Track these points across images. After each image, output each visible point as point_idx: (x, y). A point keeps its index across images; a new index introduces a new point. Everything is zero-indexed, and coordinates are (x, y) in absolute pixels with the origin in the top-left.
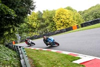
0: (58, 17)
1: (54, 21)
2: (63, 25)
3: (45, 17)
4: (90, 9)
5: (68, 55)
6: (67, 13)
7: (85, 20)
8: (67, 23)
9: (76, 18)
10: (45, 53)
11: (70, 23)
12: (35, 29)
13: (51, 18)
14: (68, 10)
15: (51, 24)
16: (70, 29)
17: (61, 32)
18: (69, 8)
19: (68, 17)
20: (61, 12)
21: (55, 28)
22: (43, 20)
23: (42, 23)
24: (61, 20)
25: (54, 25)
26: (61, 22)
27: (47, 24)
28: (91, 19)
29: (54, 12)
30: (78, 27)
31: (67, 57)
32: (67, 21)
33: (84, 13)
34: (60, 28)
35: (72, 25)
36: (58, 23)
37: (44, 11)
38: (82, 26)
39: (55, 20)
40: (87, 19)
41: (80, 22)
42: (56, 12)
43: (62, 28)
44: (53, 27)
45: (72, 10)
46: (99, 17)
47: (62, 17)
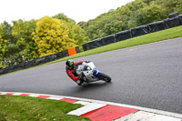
0: (41, 34)
1: (34, 41)
2: (51, 48)
3: (16, 33)
4: (99, 17)
5: (60, 102)
6: (59, 26)
7: (91, 37)
8: (59, 44)
9: (74, 35)
11: (64, 43)
13: (28, 34)
14: (59, 21)
15: (28, 46)
16: (64, 54)
17: (48, 59)
18: (61, 17)
19: (59, 32)
21: (37, 52)
22: (13, 40)
23: (12, 45)
24: (48, 38)
25: (34, 48)
26: (48, 41)
27: (22, 47)
28: (102, 35)
29: (33, 24)
30: (78, 51)
32: (59, 40)
33: (88, 24)
34: (45, 52)
35: (68, 48)
36: (41, 44)
37: (14, 23)
38: (86, 47)
39: (36, 38)
40: (95, 36)
41: (81, 41)
42: (38, 24)
43: (49, 53)
44: (33, 52)
45: (67, 20)
46: (114, 32)
47: (49, 31)
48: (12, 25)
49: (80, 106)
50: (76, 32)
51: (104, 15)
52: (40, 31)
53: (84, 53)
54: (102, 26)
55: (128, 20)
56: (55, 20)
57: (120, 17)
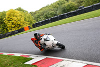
0: (9, 19)
2: (15, 27)
4: (41, 9)
6: (18, 15)
7: (37, 20)
8: (19, 25)
9: (27, 19)
11: (22, 24)
13: (2, 19)
14: (19, 12)
15: (2, 26)
16: (22, 30)
17: (13, 33)
18: (20, 9)
19: (19, 18)
20: (12, 14)
21: (7, 30)
24: (13, 21)
25: (5, 27)
26: (13, 23)
28: (43, 19)
29: (4, 14)
30: (30, 28)
31: (19, 58)
32: (19, 22)
33: (35, 13)
34: (11, 29)
35: (24, 26)
36: (9, 25)
38: (34, 26)
39: (6, 22)
40: (39, 19)
41: (31, 22)
42: (7, 13)
43: (13, 30)
45: (23, 11)
46: (49, 17)
47: (13, 18)
50: (29, 18)
51: (44, 8)
52: (8, 18)
53: (33, 29)
54: (43, 14)
55: (57, 10)
56: (16, 11)
57: (52, 9)
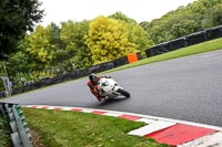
0: (95, 37)
1: (86, 46)
2: (107, 54)
3: (65, 37)
4: (166, 16)
5: (118, 119)
6: (116, 28)
7: (156, 41)
8: (117, 49)
9: (135, 38)
10: (68, 117)
11: (122, 48)
12: (44, 63)
13: (80, 38)
14: (116, 21)
15: (79, 52)
16: (123, 61)
17: (103, 68)
18: (118, 17)
19: (116, 35)
20: (102, 26)
21: (90, 60)
22: (62, 44)
23: (61, 51)
24: (103, 42)
25: (86, 54)
26: (103, 46)
27: (72, 53)
28: (169, 38)
29: (85, 26)
30: (139, 57)
32: (117, 45)
33: (151, 25)
34: (99, 59)
35: (127, 54)
36: (96, 49)
37: (63, 24)
38: (149, 53)
39: (89, 43)
40: (160, 39)
41: (143, 45)
42: (91, 25)
43: (105, 60)
44: (86, 59)
45: (126, 20)
46: (184, 34)
47: (104, 35)
48: (60, 27)
49: (143, 124)
50: (138, 34)
51: (172, 12)
52: (94, 34)
53: (147, 60)
54: (169, 27)
55: (202, 18)
56: (111, 20)
57: (191, 15)
